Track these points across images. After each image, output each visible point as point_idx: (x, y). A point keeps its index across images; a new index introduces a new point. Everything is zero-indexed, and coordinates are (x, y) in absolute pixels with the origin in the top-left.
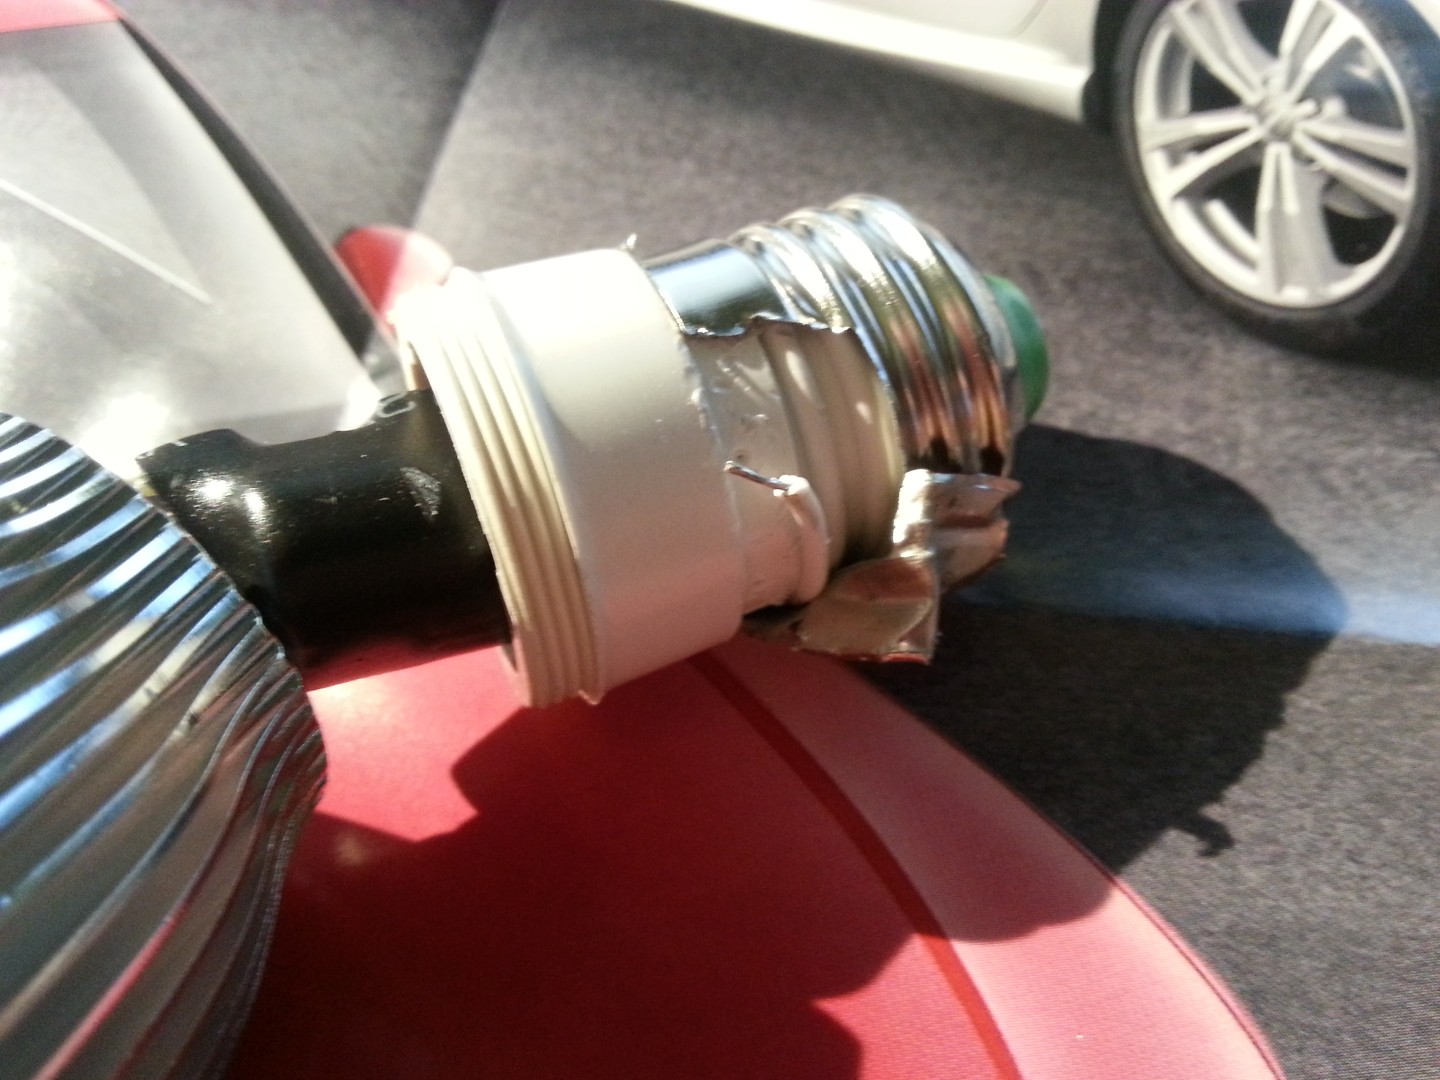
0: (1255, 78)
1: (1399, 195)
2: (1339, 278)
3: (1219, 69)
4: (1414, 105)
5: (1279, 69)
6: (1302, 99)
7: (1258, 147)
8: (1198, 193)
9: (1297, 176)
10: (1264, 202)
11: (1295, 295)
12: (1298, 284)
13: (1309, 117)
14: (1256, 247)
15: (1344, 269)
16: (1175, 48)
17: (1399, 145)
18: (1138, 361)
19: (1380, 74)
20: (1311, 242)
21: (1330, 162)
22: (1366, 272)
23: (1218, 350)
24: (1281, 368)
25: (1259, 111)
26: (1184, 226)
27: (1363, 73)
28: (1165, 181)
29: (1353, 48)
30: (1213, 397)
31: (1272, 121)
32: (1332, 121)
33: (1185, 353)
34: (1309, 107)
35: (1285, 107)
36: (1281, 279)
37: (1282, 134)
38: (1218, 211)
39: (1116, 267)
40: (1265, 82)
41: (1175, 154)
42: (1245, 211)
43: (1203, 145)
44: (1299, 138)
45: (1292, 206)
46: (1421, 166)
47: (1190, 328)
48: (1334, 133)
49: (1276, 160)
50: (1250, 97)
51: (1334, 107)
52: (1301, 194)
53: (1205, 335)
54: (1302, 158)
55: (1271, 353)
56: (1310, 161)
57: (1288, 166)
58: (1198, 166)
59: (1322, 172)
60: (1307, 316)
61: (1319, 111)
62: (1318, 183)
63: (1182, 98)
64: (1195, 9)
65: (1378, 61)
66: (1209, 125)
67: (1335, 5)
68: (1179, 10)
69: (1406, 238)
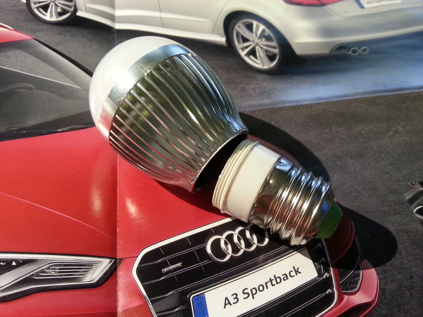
0: (251, 36)
1: (276, 51)
2: (271, 64)
3: (245, 36)
4: (275, 38)
5: (254, 35)
6: (259, 39)
7: (254, 47)
8: (248, 54)
10: (258, 55)
11: (266, 67)
13: (260, 42)
14: (259, 61)
16: (238, 33)
17: (274, 44)
18: (247, 79)
19: (269, 34)
20: (266, 60)
21: (265, 48)
22: (275, 62)
23: (258, 76)
24: (267, 77)
25: (253, 41)
26: (247, 59)
27: (266, 34)
28: (243, 54)
29: (264, 31)
30: (259, 82)
31: (255, 43)
32: (264, 42)
33: (253, 77)
34: (260, 40)
35: (257, 40)
36: (263, 65)
37: (257, 44)
38: (251, 57)
39: (239, 67)
40: (253, 37)
41: (243, 49)
42: (255, 56)
43: (247, 47)
44: (260, 45)
45: (262, 55)
46: (278, 47)
47: (253, 74)
49: (257, 48)
50: (251, 40)
51: (264, 40)
52: (262, 52)
53: (255, 74)
54: (261, 48)
55: (265, 75)
56: (263, 48)
57: (260, 49)
58: (246, 51)
59: (265, 49)
60: (269, 70)
61: (262, 40)
62: (264, 51)
63: (241, 41)
64: (239, 27)
65: (268, 32)
66: (246, 44)
67: (259, 24)
68: (236, 27)
69: (279, 57)
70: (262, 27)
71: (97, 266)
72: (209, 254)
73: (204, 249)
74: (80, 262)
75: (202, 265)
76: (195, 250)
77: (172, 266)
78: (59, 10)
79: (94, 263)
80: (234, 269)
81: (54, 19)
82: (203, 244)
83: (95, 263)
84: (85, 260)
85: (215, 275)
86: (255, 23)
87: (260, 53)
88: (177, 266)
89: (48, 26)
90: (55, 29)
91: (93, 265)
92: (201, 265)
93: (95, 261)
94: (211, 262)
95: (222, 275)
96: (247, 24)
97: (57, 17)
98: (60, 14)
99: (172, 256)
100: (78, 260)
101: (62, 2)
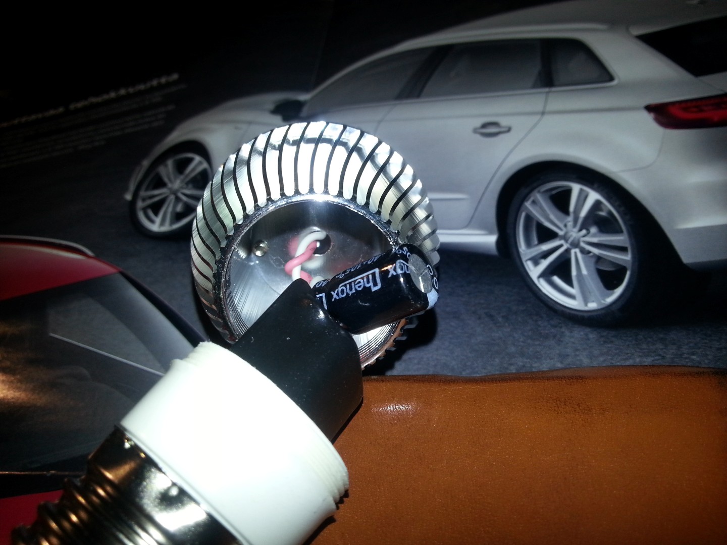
0: (561, 225)
1: (626, 258)
2: (609, 296)
3: (546, 223)
4: (625, 222)
5: (570, 219)
7: (567, 251)
8: (547, 275)
9: (584, 259)
10: (574, 272)
11: (592, 306)
12: (593, 302)
13: (584, 236)
14: (574, 291)
15: (609, 292)
16: (529, 218)
17: (621, 239)
18: (537, 343)
19: (610, 213)
20: (594, 284)
21: (596, 251)
22: (619, 291)
23: (567, 333)
24: (593, 335)
25: (565, 237)
26: (545, 288)
27: (603, 214)
28: (534, 272)
29: (597, 205)
30: (569, 351)
31: (570, 241)
32: (594, 236)
33: (555, 336)
34: (584, 232)
35: (574, 234)
36: (586, 301)
37: (575, 244)
38: (556, 279)
39: (521, 308)
40: (565, 226)
41: (536, 261)
42: (567, 278)
43: (545, 255)
44: (582, 245)
45: (584, 272)
46: (632, 245)
47: (555, 326)
48: (595, 240)
50: (561, 233)
51: (593, 230)
52: (586, 266)
53: (561, 327)
54: (584, 252)
55: (588, 330)
56: (589, 252)
57: (579, 255)
58: (545, 264)
59: (595, 255)
60: (599, 313)
61: (588, 233)
62: (593, 260)
63: (535, 239)
64: (534, 202)
65: (608, 208)
66: (546, 247)
67: (587, 190)
68: (528, 204)
69: (631, 276)
70: (593, 196)
78: (179, 208)
81: (166, 228)
86: (576, 189)
87: (581, 266)
96: (554, 192)
97: (171, 224)
98: (179, 217)
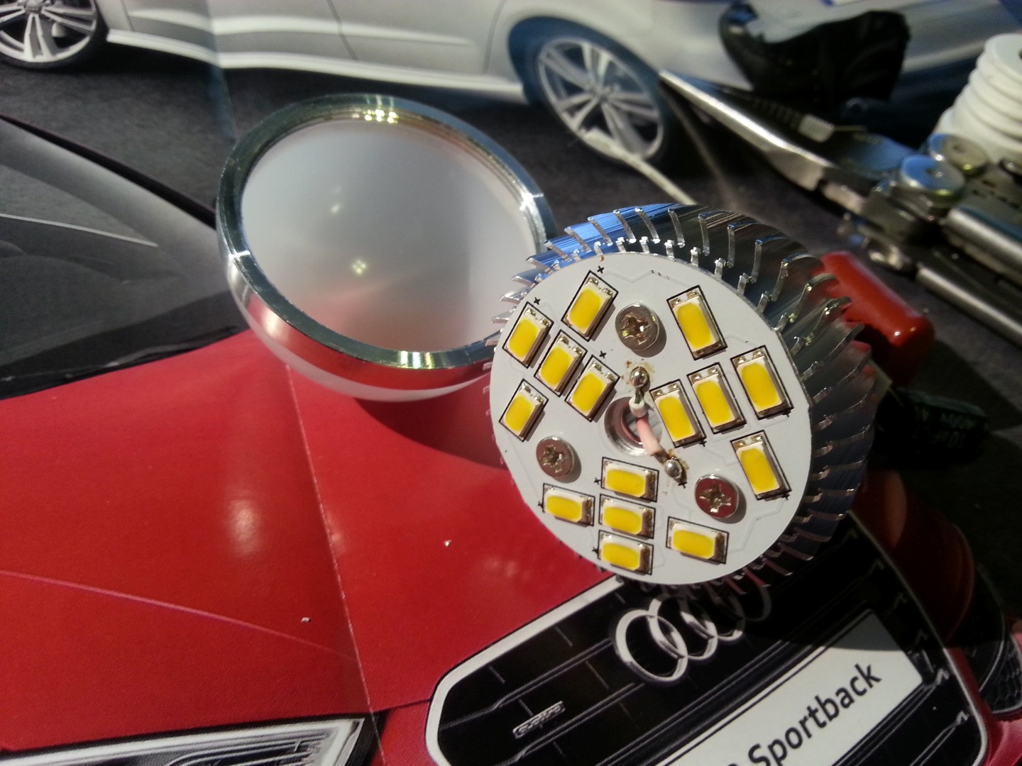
0: (583, 79)
1: (654, 114)
2: (649, 147)
3: (570, 79)
4: (644, 83)
5: (591, 76)
6: (605, 85)
7: (598, 106)
8: (587, 124)
9: (617, 114)
10: (611, 125)
13: (610, 92)
15: (649, 144)
16: (550, 73)
17: (644, 96)
19: (627, 74)
20: (633, 137)
21: (625, 107)
22: (657, 144)
25: (592, 91)
27: (620, 74)
28: (574, 123)
29: (611, 66)
31: (599, 95)
32: (619, 92)
33: (611, 185)
34: (607, 89)
35: (601, 90)
37: (603, 99)
39: (571, 158)
40: (588, 81)
41: (572, 111)
42: (604, 128)
43: (579, 107)
44: (611, 100)
45: (621, 126)
46: (656, 103)
48: (622, 97)
49: (606, 108)
50: (587, 87)
51: (617, 87)
52: (621, 119)
54: (617, 109)
57: (612, 112)
58: (581, 115)
59: (625, 112)
61: (613, 89)
62: (626, 117)
63: (563, 92)
64: (549, 56)
65: (623, 69)
66: (577, 99)
67: (597, 49)
68: (542, 56)
69: (664, 130)
70: (605, 57)
71: (318, 746)
72: (629, 664)
73: (611, 651)
74: (268, 744)
75: (620, 699)
76: (589, 660)
77: (539, 715)
78: (55, 31)
79: (308, 739)
80: (709, 696)
81: (46, 57)
82: (605, 640)
83: (312, 738)
84: (282, 736)
85: (664, 722)
86: (587, 47)
87: (614, 119)
88: (553, 714)
89: (34, 79)
90: (55, 85)
91: (307, 746)
92: (617, 700)
93: (311, 733)
94: (640, 686)
95: (682, 718)
96: (565, 48)
97: (53, 52)
98: (61, 43)
99: (530, 687)
100: (260, 739)
101: (61, 11)
